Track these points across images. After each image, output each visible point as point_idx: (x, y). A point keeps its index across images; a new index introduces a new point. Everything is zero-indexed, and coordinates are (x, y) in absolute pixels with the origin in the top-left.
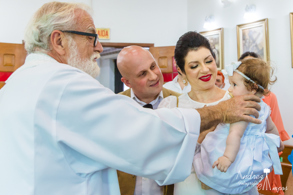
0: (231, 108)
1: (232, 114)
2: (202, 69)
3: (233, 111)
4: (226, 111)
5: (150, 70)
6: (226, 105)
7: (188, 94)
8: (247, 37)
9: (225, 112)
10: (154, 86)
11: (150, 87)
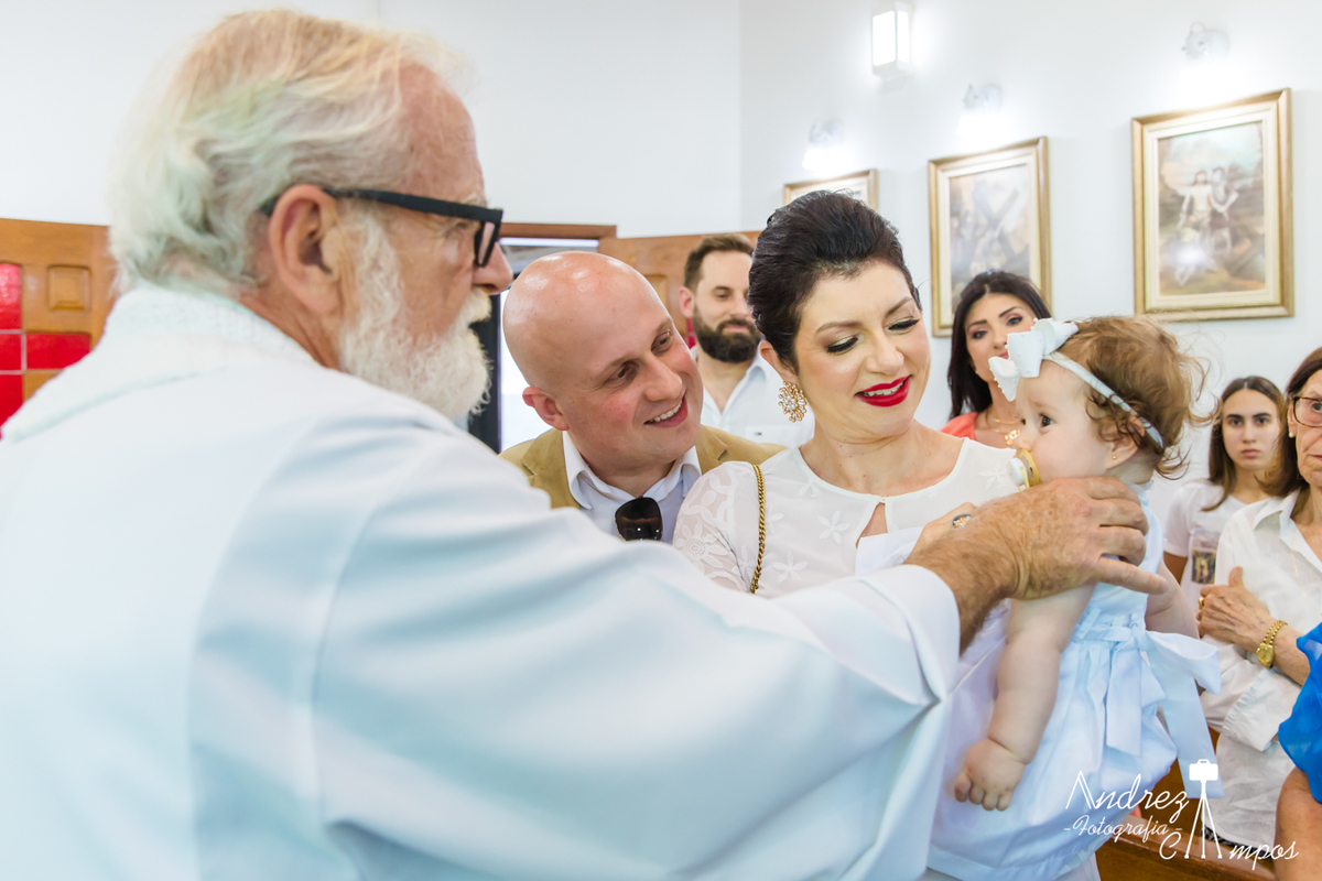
0: (1048, 532)
1: (1057, 557)
2: (876, 357)
3: (1057, 544)
4: (1029, 548)
5: (650, 357)
6: (1022, 520)
7: (803, 451)
8: (968, 205)
9: (1023, 549)
10: (666, 423)
11: (647, 426)
